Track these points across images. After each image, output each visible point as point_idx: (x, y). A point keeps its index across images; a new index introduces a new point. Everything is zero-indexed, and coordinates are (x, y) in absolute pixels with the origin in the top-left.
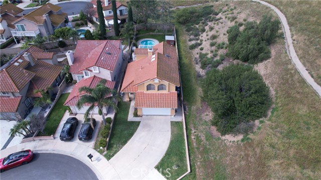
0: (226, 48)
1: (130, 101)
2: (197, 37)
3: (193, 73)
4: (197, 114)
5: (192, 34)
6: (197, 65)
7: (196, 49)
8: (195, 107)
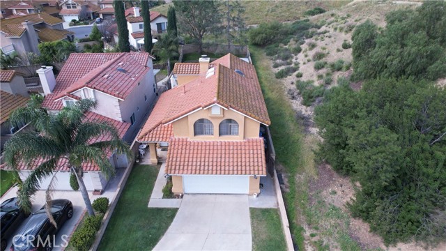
0: (348, 68)
1: (160, 163)
2: (289, 61)
3: (288, 113)
4: (311, 191)
5: (278, 58)
6: (294, 101)
7: (289, 77)
8: (302, 177)
